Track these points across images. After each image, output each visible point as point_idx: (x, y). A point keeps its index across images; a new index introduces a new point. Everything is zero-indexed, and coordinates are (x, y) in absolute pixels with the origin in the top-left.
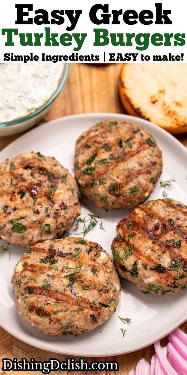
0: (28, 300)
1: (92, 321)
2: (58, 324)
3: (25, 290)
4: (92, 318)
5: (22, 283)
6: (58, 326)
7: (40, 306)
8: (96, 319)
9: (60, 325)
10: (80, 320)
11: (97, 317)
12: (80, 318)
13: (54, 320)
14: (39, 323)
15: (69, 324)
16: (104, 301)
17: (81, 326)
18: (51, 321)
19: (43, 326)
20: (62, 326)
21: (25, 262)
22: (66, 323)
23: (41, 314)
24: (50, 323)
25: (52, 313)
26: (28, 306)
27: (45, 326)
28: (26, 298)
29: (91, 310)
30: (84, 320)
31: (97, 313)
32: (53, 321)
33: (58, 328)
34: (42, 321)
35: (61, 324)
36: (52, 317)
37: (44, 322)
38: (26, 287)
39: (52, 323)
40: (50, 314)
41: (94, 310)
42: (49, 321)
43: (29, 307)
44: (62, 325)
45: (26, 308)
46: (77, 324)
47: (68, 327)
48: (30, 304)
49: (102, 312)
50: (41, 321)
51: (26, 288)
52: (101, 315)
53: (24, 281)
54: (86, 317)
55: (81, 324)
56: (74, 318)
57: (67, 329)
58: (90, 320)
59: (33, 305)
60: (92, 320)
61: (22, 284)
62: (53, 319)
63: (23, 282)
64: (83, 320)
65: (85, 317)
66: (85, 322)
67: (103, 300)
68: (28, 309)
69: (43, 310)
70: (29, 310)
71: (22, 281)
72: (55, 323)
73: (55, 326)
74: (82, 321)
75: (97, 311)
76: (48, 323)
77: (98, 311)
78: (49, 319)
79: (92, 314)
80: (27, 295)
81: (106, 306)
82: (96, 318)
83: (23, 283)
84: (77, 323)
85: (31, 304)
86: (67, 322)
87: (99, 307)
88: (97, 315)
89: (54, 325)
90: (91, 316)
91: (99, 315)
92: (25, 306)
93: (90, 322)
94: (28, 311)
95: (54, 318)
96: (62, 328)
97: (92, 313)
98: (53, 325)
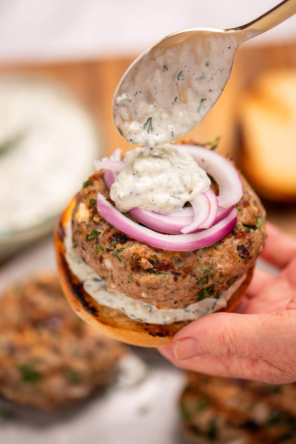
0: (125, 252)
1: (243, 257)
2: (189, 277)
3: (110, 242)
4: (241, 251)
5: (100, 233)
6: (190, 281)
7: (151, 256)
8: (247, 251)
9: (193, 279)
10: (224, 260)
11: (249, 247)
12: (222, 256)
13: (181, 271)
14: (156, 286)
15: (209, 271)
16: (250, 218)
17: (227, 269)
18: (176, 275)
19: (165, 290)
20: (197, 279)
21: (91, 201)
22: (202, 272)
23: (155, 270)
24: (176, 279)
25: (173, 261)
26: (128, 263)
27: (167, 289)
28: (119, 251)
29: (236, 238)
30: (230, 257)
31: (246, 241)
32: (179, 274)
33: (192, 285)
34: (161, 280)
35: (194, 276)
36: (176, 268)
37: (164, 281)
38: (109, 236)
39: (180, 278)
40: (172, 263)
41: (239, 238)
42: (172, 276)
43: (130, 264)
44: (197, 277)
45: (125, 267)
46: (220, 269)
47: (207, 277)
48: (132, 257)
49: (253, 238)
50: (159, 282)
51: (110, 238)
52: (253, 242)
53: (102, 229)
54: (232, 252)
55: (227, 265)
56: (212, 258)
57: (207, 283)
58: (239, 255)
59: (137, 257)
60: (242, 255)
61: (100, 236)
62: (178, 272)
63: (102, 232)
64: (227, 258)
65: (230, 252)
66: (232, 260)
67: (248, 218)
68: (129, 268)
69: (157, 261)
70: (133, 269)
71: (99, 230)
72: (184, 277)
73: (185, 283)
74: (227, 261)
75: (245, 238)
76: (172, 280)
77: (247, 237)
78: (172, 272)
79: (240, 245)
80: (119, 246)
81: (254, 227)
82: (247, 249)
83: (102, 234)
84: (219, 266)
85: (134, 257)
86: (204, 268)
87: (246, 231)
88: (247, 243)
89: (184, 280)
90: (239, 248)
91: (251, 244)
92: (122, 265)
93: (239, 258)
94: (131, 272)
95: (180, 269)
96: (197, 283)
97: (239, 243)
98: (182, 281)
